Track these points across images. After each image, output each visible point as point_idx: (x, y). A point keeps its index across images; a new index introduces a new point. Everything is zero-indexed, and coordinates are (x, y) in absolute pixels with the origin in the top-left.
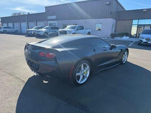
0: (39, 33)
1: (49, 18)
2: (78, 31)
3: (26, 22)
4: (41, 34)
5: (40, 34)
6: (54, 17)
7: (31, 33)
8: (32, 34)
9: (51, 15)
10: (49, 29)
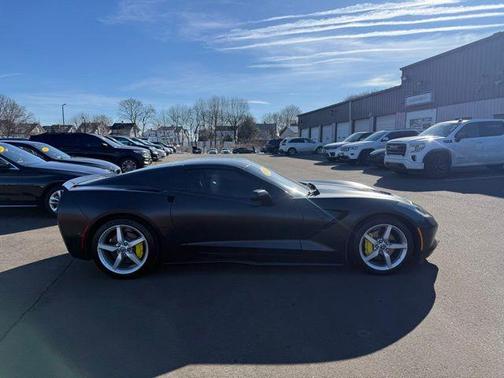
0: (346, 154)
1: (410, 101)
2: (462, 141)
3: (348, 121)
4: (352, 157)
5: (347, 157)
6: (427, 98)
7: (333, 154)
8: (336, 155)
9: (415, 94)
10: (382, 141)
